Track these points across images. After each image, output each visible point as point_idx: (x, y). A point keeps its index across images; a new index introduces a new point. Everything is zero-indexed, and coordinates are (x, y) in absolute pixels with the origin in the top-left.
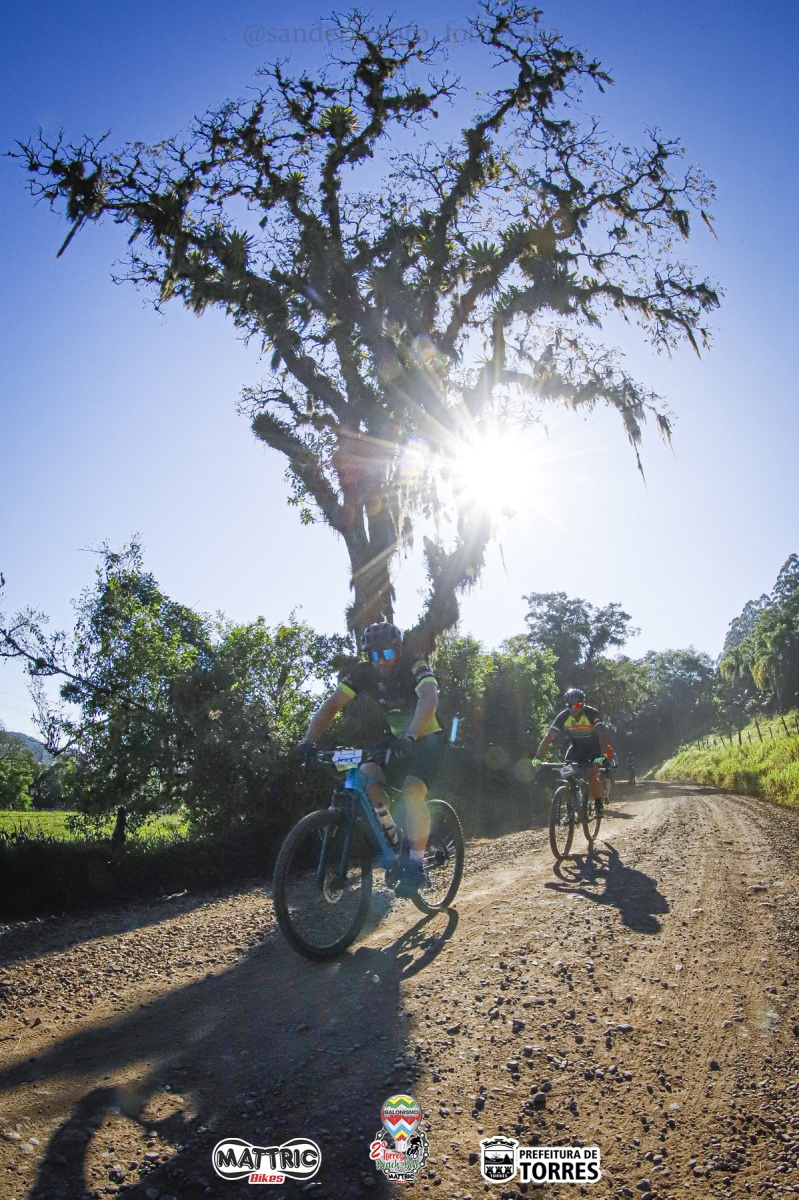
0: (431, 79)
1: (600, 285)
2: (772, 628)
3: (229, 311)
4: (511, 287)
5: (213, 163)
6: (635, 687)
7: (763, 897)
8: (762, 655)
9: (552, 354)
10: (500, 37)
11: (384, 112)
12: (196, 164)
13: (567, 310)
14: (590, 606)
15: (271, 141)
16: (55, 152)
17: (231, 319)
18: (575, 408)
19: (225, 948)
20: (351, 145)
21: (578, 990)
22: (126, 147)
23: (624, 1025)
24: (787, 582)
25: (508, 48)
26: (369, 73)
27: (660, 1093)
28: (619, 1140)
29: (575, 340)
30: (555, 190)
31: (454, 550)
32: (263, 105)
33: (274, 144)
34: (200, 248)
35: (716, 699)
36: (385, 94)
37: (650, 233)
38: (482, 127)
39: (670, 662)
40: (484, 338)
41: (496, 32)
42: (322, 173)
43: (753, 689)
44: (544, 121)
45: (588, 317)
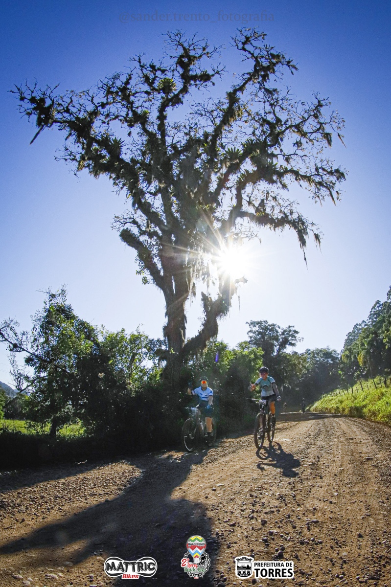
0: (212, 66)
1: (288, 169)
2: (368, 337)
3: (111, 177)
4: (246, 170)
5: (107, 104)
6: (301, 366)
7: (371, 462)
8: (363, 350)
9: (264, 204)
10: (246, 47)
11: (189, 82)
12: (99, 103)
13: (272, 182)
14: (279, 327)
15: (134, 94)
16: (32, 92)
17: (112, 181)
18: (275, 230)
19: (112, 488)
20: (173, 98)
21: (290, 505)
22: (66, 92)
23: (315, 520)
24: (375, 314)
25: (249, 52)
26: (183, 62)
27: (336, 549)
28: (321, 570)
29: (276, 197)
30: (268, 123)
31: (217, 298)
32: (132, 76)
33: (135, 96)
34: (99, 145)
35: (340, 372)
36: (191, 73)
37: (313, 145)
38: (235, 91)
39: (318, 354)
40: (232, 195)
41: (244, 44)
42: (158, 111)
43: (358, 366)
44: (265, 89)
45: (283, 186)
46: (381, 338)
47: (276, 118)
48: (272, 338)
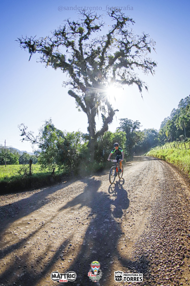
0: (99, 23)
1: (134, 62)
2: (170, 124)
3: (62, 69)
4: (116, 63)
5: (57, 41)
6: (142, 137)
8: (168, 130)
9: (124, 75)
10: (113, 15)
11: (90, 30)
12: (54, 41)
13: (127, 67)
14: (132, 121)
16: (25, 40)
17: (62, 71)
18: (129, 86)
20: (84, 36)
21: (131, 193)
22: (40, 38)
24: (173, 114)
25: (114, 17)
26: (87, 22)
29: (129, 72)
30: (124, 43)
33: (68, 34)
35: (158, 139)
36: (91, 27)
37: (143, 52)
39: (149, 131)
41: (112, 14)
42: (79, 42)
43: (166, 137)
44: (122, 31)
45: (131, 68)
46: (175, 125)
47: (127, 41)
48: (129, 125)
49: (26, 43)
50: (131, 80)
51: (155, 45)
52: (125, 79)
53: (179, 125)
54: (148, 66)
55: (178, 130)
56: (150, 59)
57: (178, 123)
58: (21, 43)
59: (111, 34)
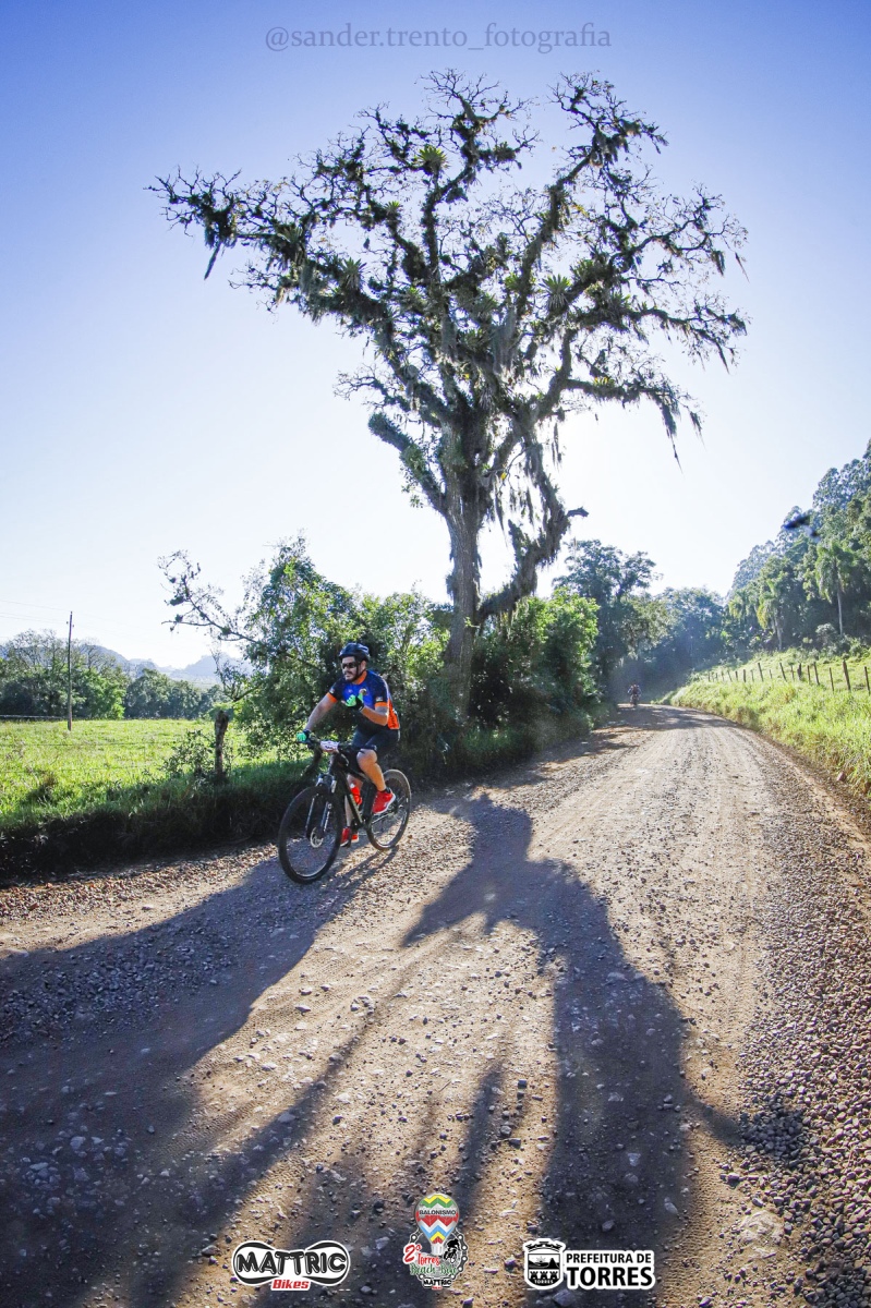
0: (515, 134)
1: (649, 308)
2: (775, 575)
4: (578, 309)
5: (331, 201)
6: (656, 624)
8: (767, 597)
9: (604, 358)
10: (577, 106)
11: (476, 162)
12: (316, 201)
14: (621, 553)
15: (370, 171)
16: (192, 188)
17: (345, 329)
18: (623, 407)
20: (447, 188)
25: (584, 115)
26: (463, 128)
29: (624, 347)
31: (536, 537)
32: (365, 142)
35: (724, 633)
36: (478, 148)
37: (691, 268)
38: (561, 182)
40: (554, 354)
41: (574, 101)
42: (422, 210)
43: (757, 626)
44: (609, 175)
45: (639, 335)
46: (799, 579)
47: (627, 216)
48: (608, 571)
49: (194, 200)
50: (631, 381)
51: (743, 242)
52: (606, 376)
53: (815, 578)
54: (709, 328)
55: (812, 600)
56: (720, 302)
57: (811, 570)
58: (174, 200)
59: (567, 187)
